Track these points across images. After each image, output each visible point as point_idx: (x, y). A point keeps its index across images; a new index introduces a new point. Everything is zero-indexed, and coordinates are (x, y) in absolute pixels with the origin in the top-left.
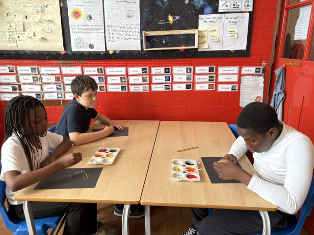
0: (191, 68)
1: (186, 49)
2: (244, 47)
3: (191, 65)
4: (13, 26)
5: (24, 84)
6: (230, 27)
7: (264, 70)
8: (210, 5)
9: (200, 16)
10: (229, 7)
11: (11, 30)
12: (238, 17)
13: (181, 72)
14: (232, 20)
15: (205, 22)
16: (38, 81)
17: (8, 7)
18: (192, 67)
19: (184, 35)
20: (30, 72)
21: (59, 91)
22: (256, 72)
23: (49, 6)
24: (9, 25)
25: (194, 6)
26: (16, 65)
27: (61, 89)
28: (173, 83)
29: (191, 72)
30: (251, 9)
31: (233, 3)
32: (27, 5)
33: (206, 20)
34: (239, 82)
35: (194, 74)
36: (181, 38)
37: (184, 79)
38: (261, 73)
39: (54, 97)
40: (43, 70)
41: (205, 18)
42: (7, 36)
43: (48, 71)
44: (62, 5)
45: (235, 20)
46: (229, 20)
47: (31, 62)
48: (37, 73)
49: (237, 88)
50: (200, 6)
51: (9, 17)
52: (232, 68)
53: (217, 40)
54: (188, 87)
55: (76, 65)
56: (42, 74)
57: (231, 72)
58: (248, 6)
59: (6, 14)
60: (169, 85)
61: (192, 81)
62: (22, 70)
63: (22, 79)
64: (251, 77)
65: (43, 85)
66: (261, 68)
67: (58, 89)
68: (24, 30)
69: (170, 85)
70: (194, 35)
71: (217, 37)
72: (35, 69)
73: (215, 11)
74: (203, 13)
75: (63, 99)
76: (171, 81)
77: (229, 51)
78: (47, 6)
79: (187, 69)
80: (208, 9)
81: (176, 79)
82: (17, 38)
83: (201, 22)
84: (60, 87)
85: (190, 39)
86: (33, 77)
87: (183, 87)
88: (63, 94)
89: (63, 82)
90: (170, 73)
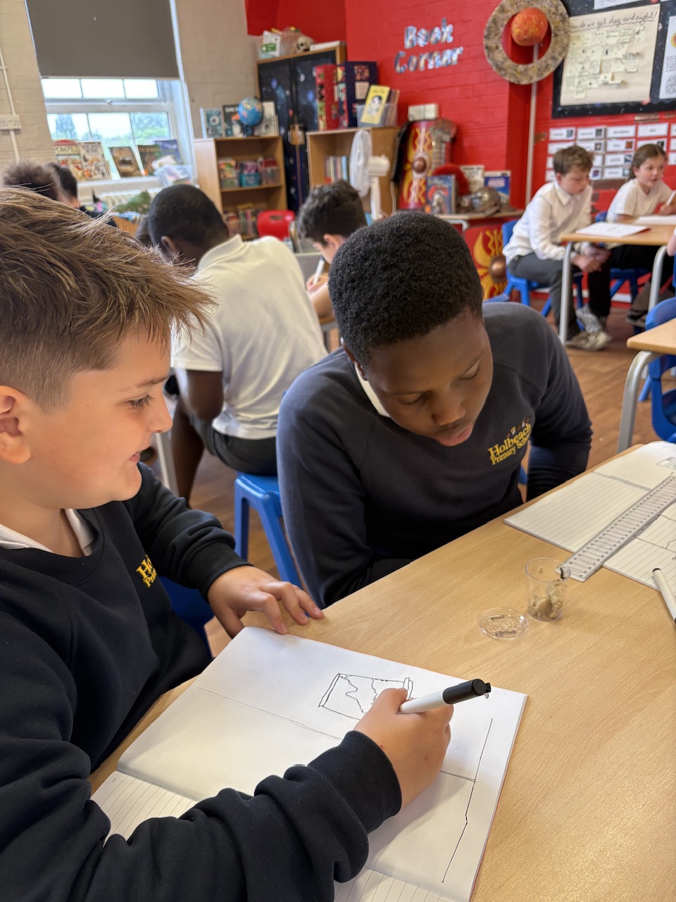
4: (587, 66)
11: (584, 74)
16: (600, 149)
17: (586, 41)
20: (593, 136)
23: (641, 33)
24: (581, 66)
26: (577, 126)
32: (612, 34)
39: (618, 174)
40: (612, 131)
42: (576, 83)
43: (618, 134)
44: (661, 27)
47: (598, 119)
48: (603, 136)
51: (584, 56)
55: (661, 121)
56: (610, 139)
59: (581, 52)
62: (584, 134)
68: (601, 72)
72: (601, 130)
78: (638, 33)
82: (589, 86)
86: (596, 144)
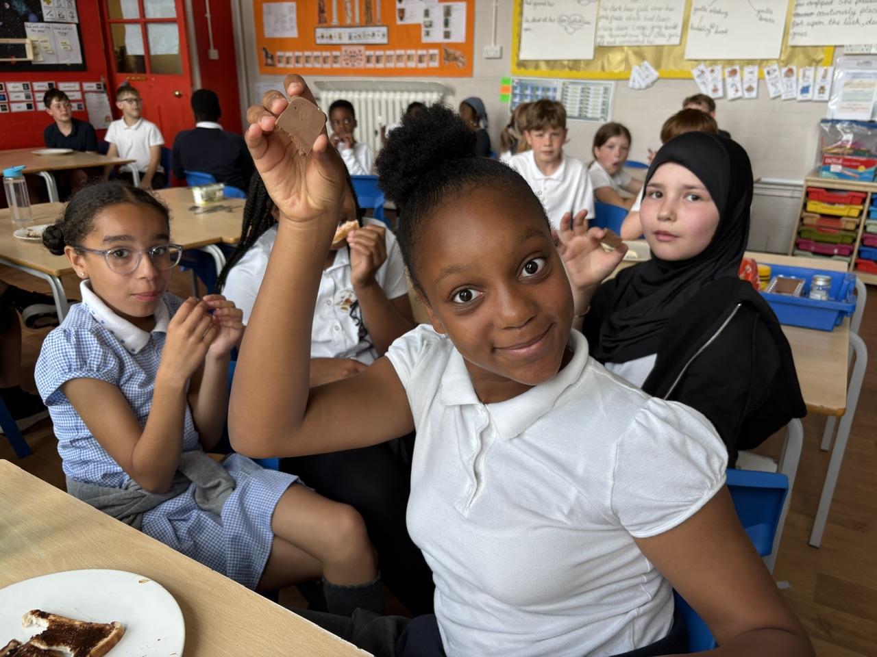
0: (27, 85)
1: (17, 62)
2: (79, 60)
3: (27, 81)
6: (61, 39)
7: (105, 86)
8: (34, 12)
9: (27, 24)
10: (54, 17)
12: (66, 29)
13: (17, 89)
14: (62, 31)
15: (33, 30)
18: (28, 83)
19: (12, 45)
22: (98, 88)
25: (16, 13)
28: (9, 102)
29: (28, 89)
30: (76, 20)
31: (57, 13)
33: (34, 29)
34: (84, 100)
35: (33, 91)
36: (9, 47)
37: (22, 97)
38: (102, 89)
41: (32, 26)
45: (64, 31)
46: (58, 31)
49: (83, 106)
50: (23, 13)
52: (72, 84)
53: (51, 52)
54: (29, 106)
57: (73, 89)
58: (73, 17)
60: (5, 106)
61: (32, 99)
64: (94, 94)
66: (102, 83)
69: (6, 104)
70: (23, 46)
71: (49, 48)
73: (40, 19)
74: (28, 21)
76: (7, 101)
77: (65, 65)
79: (24, 85)
80: (32, 17)
81: (12, 97)
83: (28, 31)
85: (20, 50)
87: (23, 107)
90: (4, 90)
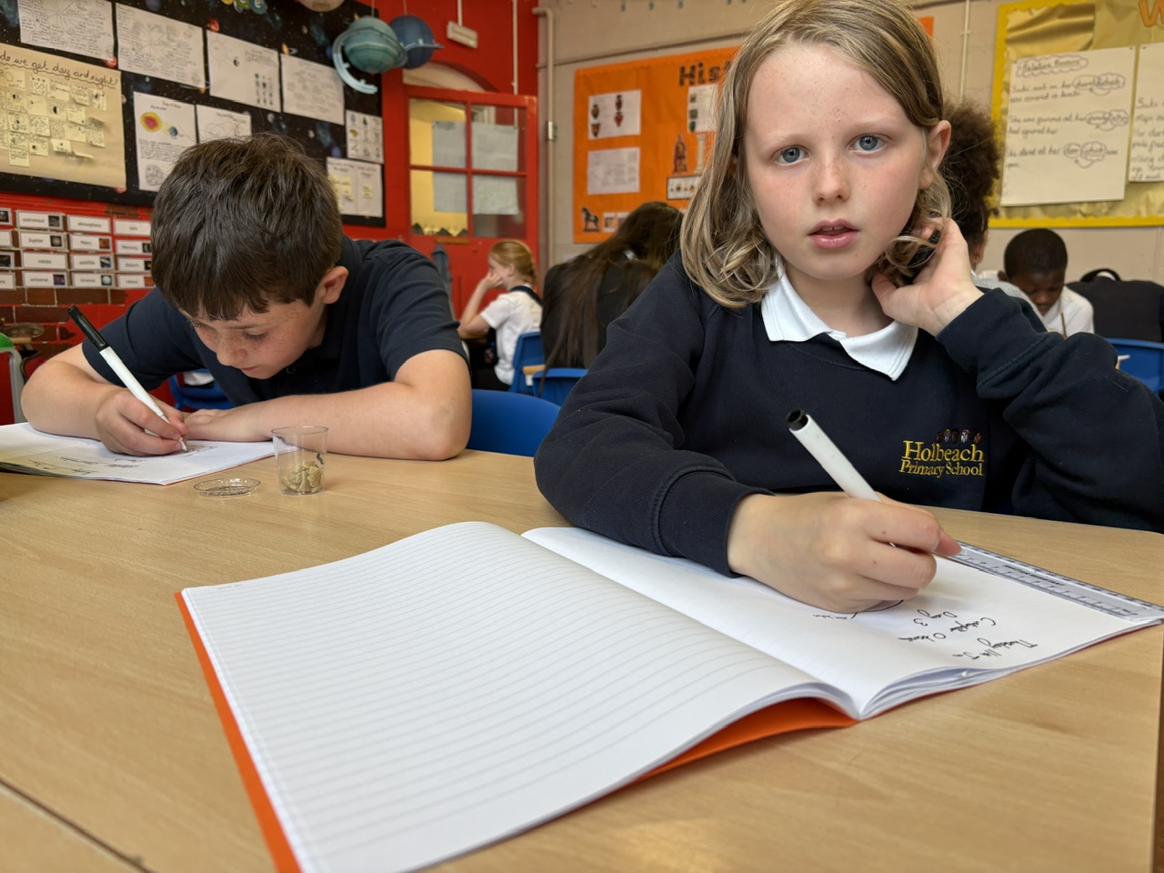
4: (24, 121)
5: (29, 250)
6: (363, 182)
8: (338, 145)
9: (330, 160)
10: (359, 153)
11: (20, 131)
12: (369, 169)
14: (366, 172)
15: (335, 169)
16: (60, 245)
17: (15, 83)
20: (46, 224)
21: (105, 268)
23: (101, 99)
24: (14, 118)
25: (320, 145)
26: (15, 207)
27: (109, 266)
30: (381, 160)
31: (363, 149)
32: (59, 86)
33: (336, 166)
39: (95, 282)
40: (75, 222)
41: (335, 162)
42: (8, 142)
43: (86, 227)
44: (125, 100)
46: (361, 171)
47: (49, 202)
48: (61, 227)
50: (327, 147)
51: (15, 103)
55: (141, 218)
56: (73, 232)
58: (378, 156)
59: (9, 95)
62: (29, 220)
63: (26, 240)
65: (71, 255)
67: (103, 264)
72: (57, 218)
73: (344, 155)
74: (331, 155)
75: (113, 287)
77: (363, 218)
78: (96, 97)
80: (336, 151)
82: (32, 150)
84: (107, 262)
86: (52, 237)
88: (113, 275)
89: (114, 250)
